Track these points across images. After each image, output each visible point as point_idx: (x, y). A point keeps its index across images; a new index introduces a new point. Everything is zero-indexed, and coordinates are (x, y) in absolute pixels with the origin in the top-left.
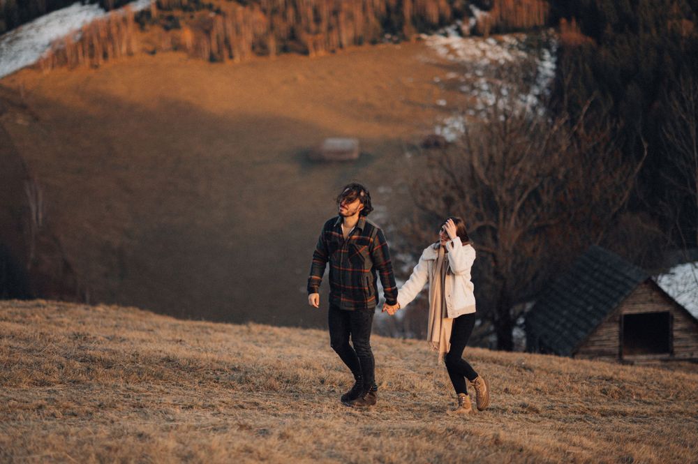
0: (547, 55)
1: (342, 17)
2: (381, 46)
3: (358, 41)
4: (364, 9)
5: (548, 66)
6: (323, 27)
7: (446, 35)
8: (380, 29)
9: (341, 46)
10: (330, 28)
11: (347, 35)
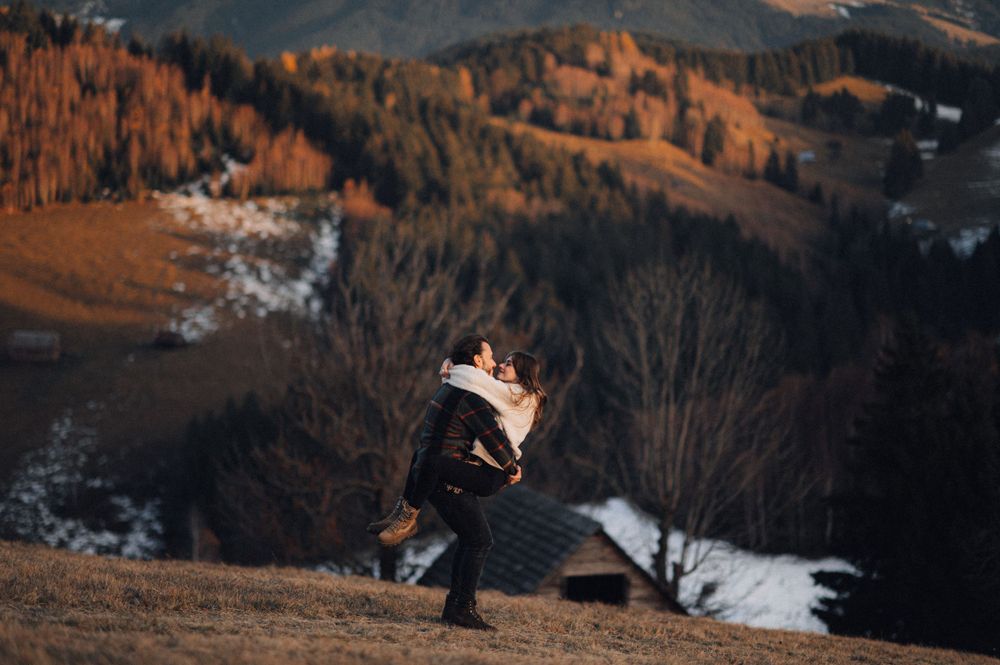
0: (326, 228)
1: (42, 161)
2: (96, 206)
3: (62, 197)
4: (74, 153)
5: (327, 243)
6: (15, 174)
7: (188, 194)
8: (94, 181)
9: (39, 202)
10: (24, 177)
11: (47, 187)
